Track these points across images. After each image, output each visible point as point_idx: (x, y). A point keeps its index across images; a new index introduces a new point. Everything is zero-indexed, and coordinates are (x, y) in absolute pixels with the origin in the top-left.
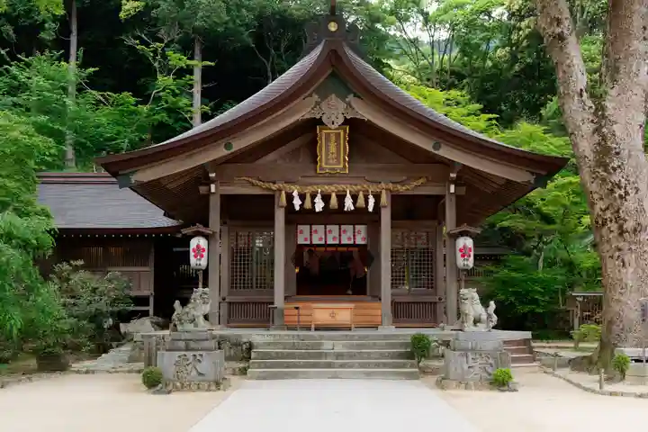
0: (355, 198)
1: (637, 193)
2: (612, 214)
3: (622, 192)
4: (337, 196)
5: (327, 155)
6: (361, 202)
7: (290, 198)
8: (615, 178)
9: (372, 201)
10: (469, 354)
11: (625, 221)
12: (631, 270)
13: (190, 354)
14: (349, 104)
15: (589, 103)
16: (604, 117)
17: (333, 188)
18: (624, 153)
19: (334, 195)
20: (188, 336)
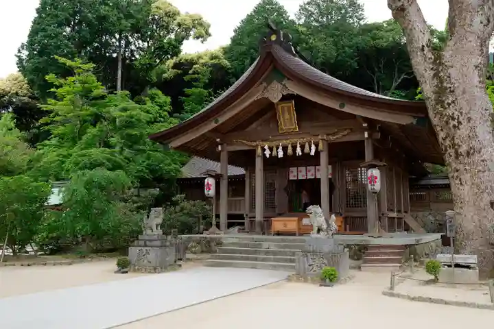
0: (303, 147)
1: (469, 121)
2: (450, 141)
3: (455, 123)
4: (292, 147)
5: (284, 121)
6: (307, 150)
7: (264, 150)
8: (449, 112)
9: (313, 148)
10: (309, 254)
11: (459, 146)
12: (467, 188)
13: (144, 249)
14: (284, 85)
15: (430, 55)
16: (441, 64)
17: (288, 141)
18: (458, 92)
19: (290, 146)
20: (147, 238)
